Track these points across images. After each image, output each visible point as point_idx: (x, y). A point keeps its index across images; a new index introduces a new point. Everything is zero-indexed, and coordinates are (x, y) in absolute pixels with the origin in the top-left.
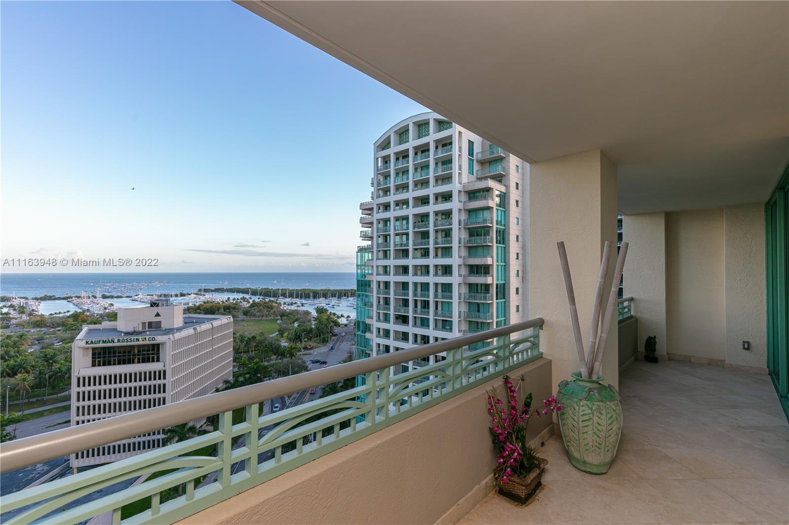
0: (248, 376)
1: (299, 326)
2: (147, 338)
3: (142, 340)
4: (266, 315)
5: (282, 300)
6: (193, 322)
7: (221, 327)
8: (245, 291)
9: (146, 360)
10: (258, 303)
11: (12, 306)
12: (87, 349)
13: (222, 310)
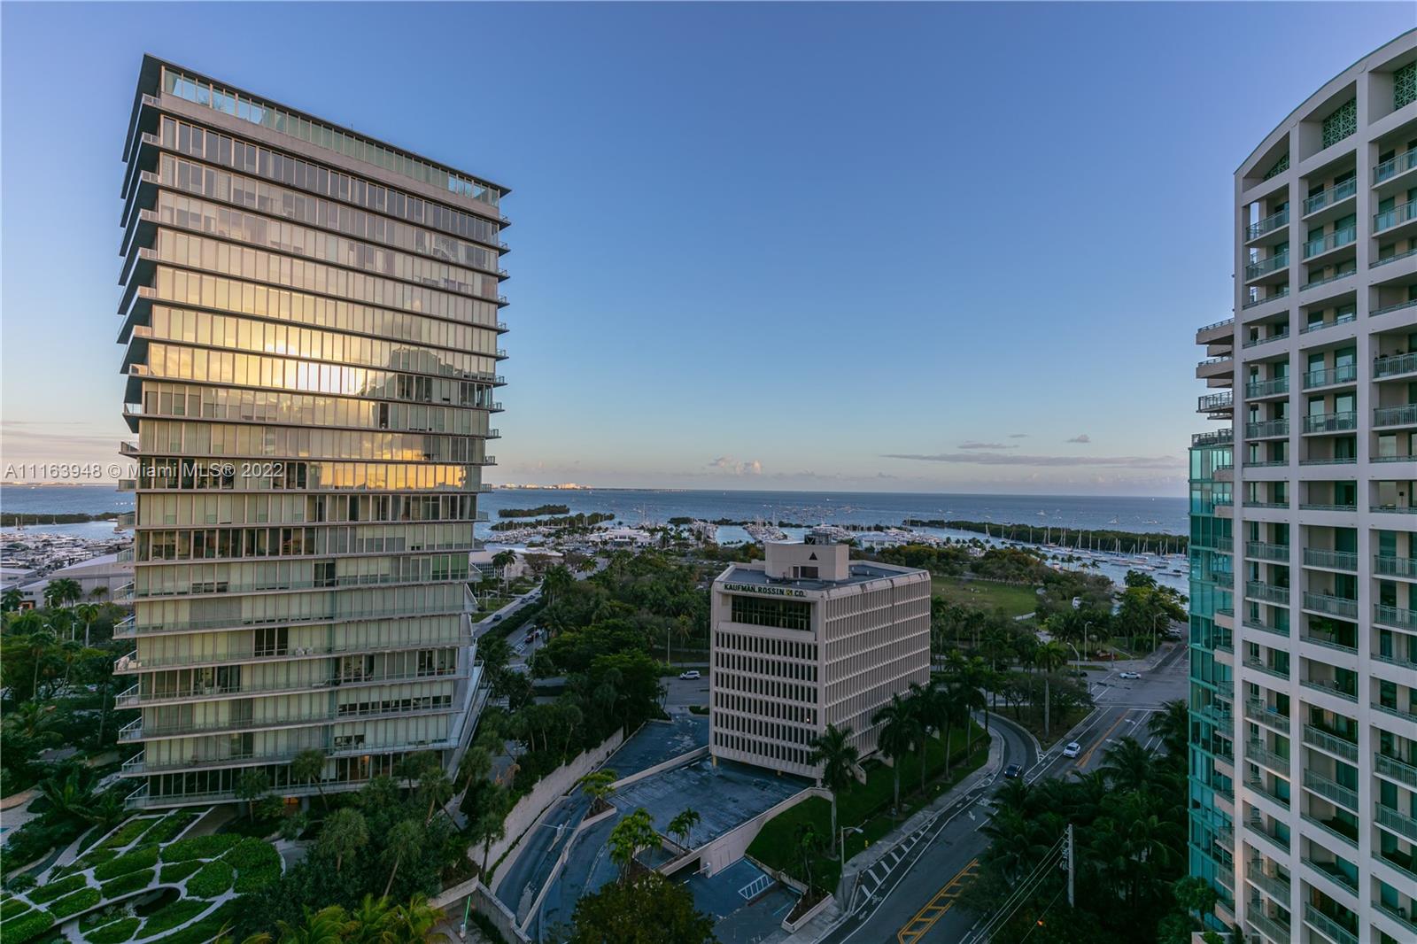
0: (957, 685)
1: (1081, 605)
2: (794, 590)
3: (788, 594)
4: (1014, 577)
5: (1050, 550)
6: (866, 575)
7: (909, 589)
8: (979, 528)
9: (793, 625)
10: (1001, 552)
11: (690, 530)
12: (726, 595)
13: (934, 560)
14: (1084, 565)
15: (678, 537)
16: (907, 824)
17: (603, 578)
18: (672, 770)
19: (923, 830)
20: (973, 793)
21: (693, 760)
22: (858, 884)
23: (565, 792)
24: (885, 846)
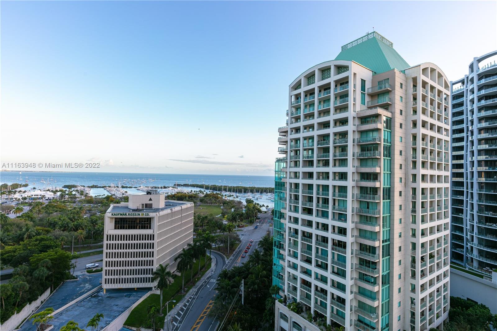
0: (203, 242)
1: (234, 211)
2: (144, 213)
3: (142, 215)
4: (214, 203)
5: (224, 193)
6: (170, 205)
7: (187, 209)
8: (201, 186)
9: (143, 227)
10: (209, 195)
11: (77, 191)
12: (112, 218)
13: (187, 198)
14: (234, 198)
15: (70, 194)
16: (187, 295)
17: (28, 216)
18: (83, 300)
19: (193, 296)
20: (208, 278)
21: (93, 293)
22: (172, 322)
23: (16, 327)
24: (180, 305)
